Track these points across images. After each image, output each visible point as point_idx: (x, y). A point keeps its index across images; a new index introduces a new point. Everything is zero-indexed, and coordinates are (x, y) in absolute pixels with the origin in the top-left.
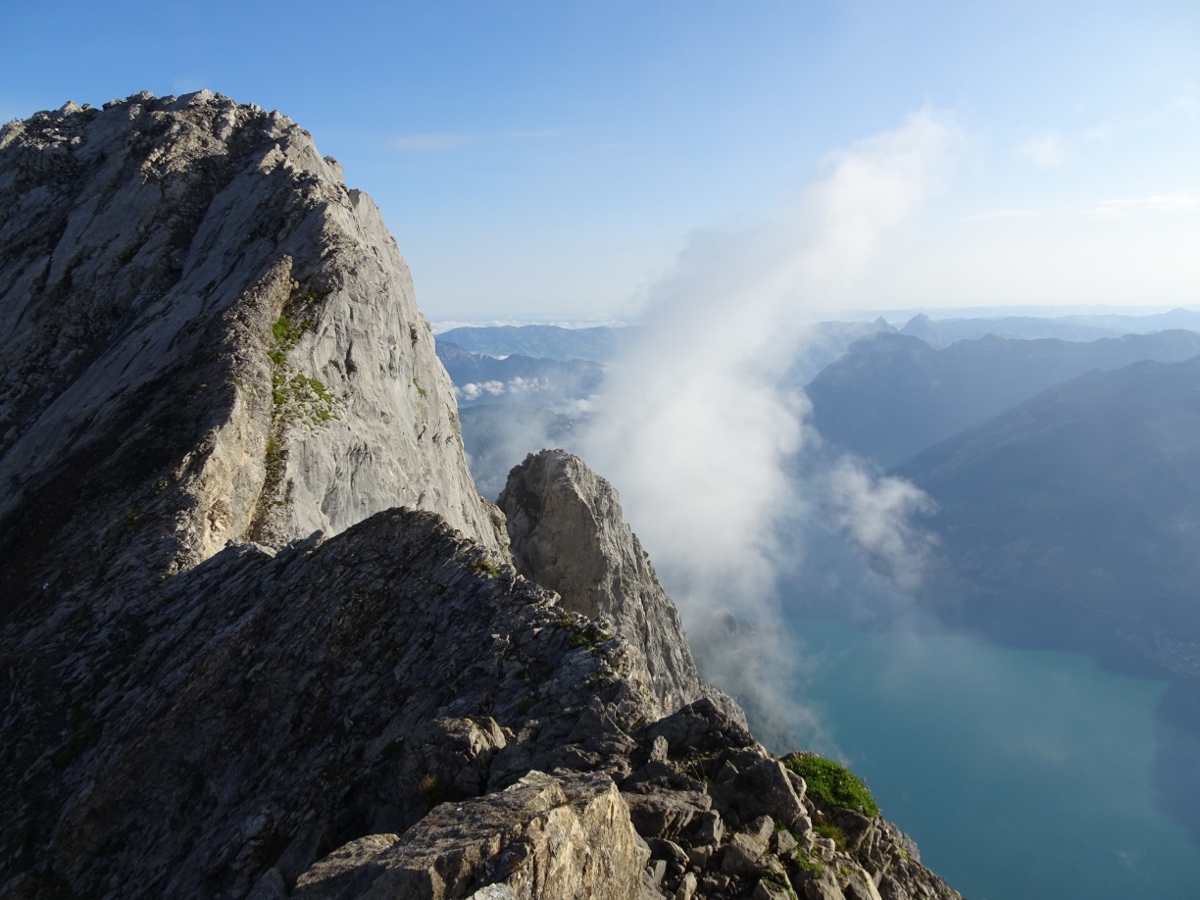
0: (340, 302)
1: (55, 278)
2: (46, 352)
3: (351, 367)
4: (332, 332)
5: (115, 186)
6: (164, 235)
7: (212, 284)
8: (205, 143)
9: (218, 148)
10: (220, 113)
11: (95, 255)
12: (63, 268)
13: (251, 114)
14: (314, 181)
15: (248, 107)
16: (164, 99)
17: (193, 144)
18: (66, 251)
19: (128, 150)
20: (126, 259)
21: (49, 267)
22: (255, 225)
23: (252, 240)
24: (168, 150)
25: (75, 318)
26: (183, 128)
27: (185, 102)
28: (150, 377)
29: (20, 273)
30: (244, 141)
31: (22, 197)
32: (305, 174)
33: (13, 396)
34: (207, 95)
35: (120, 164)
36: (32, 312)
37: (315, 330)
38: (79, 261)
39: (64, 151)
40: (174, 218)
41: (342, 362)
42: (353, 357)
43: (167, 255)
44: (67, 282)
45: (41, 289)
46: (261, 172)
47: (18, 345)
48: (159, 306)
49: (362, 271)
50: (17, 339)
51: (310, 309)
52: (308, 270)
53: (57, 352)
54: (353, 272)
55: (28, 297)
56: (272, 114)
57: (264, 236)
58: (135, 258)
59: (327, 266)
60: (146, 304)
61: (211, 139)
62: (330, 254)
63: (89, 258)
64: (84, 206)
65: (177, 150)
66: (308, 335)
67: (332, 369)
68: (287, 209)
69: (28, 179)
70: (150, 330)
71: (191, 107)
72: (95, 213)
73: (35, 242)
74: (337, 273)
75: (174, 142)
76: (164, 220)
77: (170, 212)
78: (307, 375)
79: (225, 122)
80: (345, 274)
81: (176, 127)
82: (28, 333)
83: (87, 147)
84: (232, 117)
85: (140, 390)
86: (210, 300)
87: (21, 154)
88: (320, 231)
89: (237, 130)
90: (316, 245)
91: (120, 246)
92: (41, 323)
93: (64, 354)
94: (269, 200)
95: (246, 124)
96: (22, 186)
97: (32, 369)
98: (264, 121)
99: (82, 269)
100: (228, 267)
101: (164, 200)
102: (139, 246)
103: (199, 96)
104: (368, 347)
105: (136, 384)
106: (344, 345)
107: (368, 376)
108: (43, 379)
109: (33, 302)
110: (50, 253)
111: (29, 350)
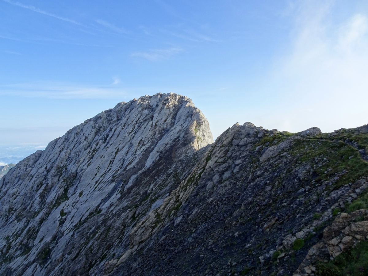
0: (203, 126)
1: (154, 125)
2: (154, 136)
3: (204, 136)
4: (202, 131)
5: (161, 110)
6: (171, 117)
7: (182, 124)
8: (174, 102)
9: (176, 103)
10: (176, 97)
11: (160, 121)
12: (155, 123)
13: (180, 96)
14: (196, 108)
15: (179, 95)
16: (164, 94)
17: (172, 102)
18: (155, 120)
19: (162, 104)
20: (165, 121)
21: (152, 123)
22: (187, 116)
23: (187, 118)
24: (169, 103)
25: (158, 130)
26: (171, 100)
27: (169, 95)
28: (175, 137)
29: (147, 124)
30: (180, 101)
31: (143, 112)
32: (194, 107)
33: (150, 142)
34: (172, 93)
35: (161, 106)
36: (151, 130)
37: (199, 130)
38: (157, 122)
39: (148, 104)
40: (172, 115)
41: (203, 135)
42: (205, 134)
43: (171, 120)
44: (156, 125)
45: (152, 126)
46: (186, 107)
47: (150, 135)
48: (173, 128)
49: (205, 122)
50: (149, 134)
51: (199, 127)
52: (198, 122)
53: (156, 135)
54: (204, 122)
55: (150, 127)
56: (184, 96)
57: (189, 117)
58: (167, 121)
59: (201, 121)
60: (170, 128)
61: (175, 101)
62: (201, 119)
63: (159, 121)
64: (156, 113)
65: (170, 103)
66: (199, 131)
67: (202, 136)
68: (193, 113)
69: (143, 109)
70: (173, 131)
71: (170, 96)
72: (158, 114)
73: (148, 119)
74: (202, 122)
75: (170, 102)
76: (170, 115)
77: (171, 114)
78: (199, 136)
79: (177, 98)
80: (203, 122)
81: (170, 100)
82: (151, 133)
83: (152, 103)
84: (177, 97)
85: (175, 139)
86: (182, 127)
87: (142, 105)
88: (199, 116)
89: (179, 100)
90: (199, 118)
91: (164, 119)
92: (153, 131)
93: (157, 136)
94: (189, 112)
95: (180, 98)
96: (143, 110)
97: (152, 138)
98: (182, 98)
99: (158, 123)
100: (184, 122)
101: (170, 112)
102: (167, 119)
103: (171, 93)
104: (206, 133)
105: (173, 138)
106: (203, 133)
107: (206, 137)
108: (154, 140)
109: (151, 128)
110: (152, 121)
111: (151, 135)
